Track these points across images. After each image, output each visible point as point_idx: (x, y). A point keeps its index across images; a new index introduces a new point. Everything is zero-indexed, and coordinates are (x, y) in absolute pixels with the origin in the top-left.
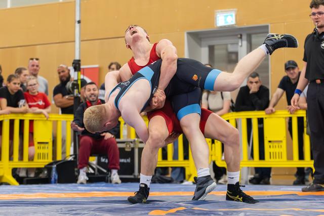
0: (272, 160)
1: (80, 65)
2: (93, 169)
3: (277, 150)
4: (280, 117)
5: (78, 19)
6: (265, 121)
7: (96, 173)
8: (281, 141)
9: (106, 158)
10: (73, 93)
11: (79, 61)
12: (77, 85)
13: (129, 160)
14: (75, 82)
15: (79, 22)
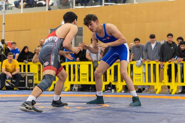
0: (83, 81)
1: (4, 41)
2: (9, 84)
3: (85, 77)
4: (86, 64)
5: (4, 22)
6: (80, 66)
7: (11, 86)
8: (86, 74)
9: (14, 80)
10: (1, 53)
11: (4, 40)
12: (3, 50)
13: (24, 81)
14: (2, 49)
15: (4, 24)
